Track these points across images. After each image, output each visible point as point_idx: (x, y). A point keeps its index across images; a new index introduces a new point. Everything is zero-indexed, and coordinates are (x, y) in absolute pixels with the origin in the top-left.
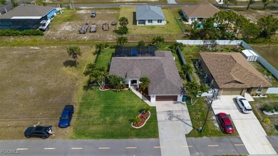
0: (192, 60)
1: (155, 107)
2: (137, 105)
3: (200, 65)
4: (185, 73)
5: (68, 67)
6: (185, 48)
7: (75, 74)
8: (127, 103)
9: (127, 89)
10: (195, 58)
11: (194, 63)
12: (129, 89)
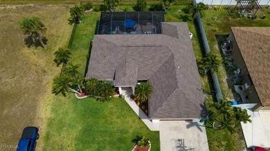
0: (217, 36)
1: (158, 132)
2: (132, 128)
3: (228, 48)
4: (206, 66)
5: (33, 48)
6: (206, 12)
7: (42, 62)
8: (117, 123)
9: (117, 96)
10: (221, 32)
11: (220, 44)
12: (120, 96)
